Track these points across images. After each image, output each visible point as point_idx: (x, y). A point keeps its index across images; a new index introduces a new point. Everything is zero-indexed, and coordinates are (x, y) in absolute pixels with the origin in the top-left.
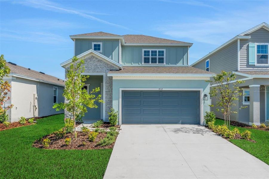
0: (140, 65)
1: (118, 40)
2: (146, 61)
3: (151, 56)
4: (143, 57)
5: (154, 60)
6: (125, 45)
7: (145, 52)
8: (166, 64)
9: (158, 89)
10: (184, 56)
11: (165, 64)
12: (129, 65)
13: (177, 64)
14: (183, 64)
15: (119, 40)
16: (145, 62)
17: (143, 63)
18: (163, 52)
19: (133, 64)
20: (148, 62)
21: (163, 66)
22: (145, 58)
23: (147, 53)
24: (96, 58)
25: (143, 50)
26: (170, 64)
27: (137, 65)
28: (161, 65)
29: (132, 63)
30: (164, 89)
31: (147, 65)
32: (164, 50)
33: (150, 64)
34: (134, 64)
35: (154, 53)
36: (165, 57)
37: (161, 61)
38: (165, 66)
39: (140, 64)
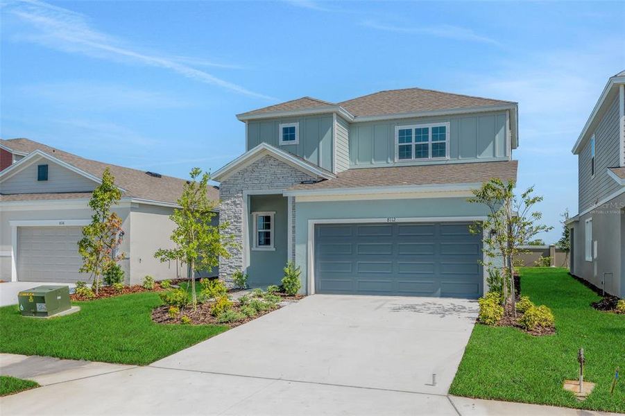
0: (391, 163)
1: (329, 116)
2: (405, 152)
3: (416, 141)
4: (397, 144)
5: (422, 152)
6: (356, 120)
7: (401, 132)
8: (451, 157)
9: (385, 220)
10: (495, 135)
11: (448, 157)
12: (366, 165)
13: (478, 157)
14: (494, 156)
15: (332, 113)
16: (401, 156)
17: (396, 160)
18: (443, 129)
19: (373, 162)
20: (409, 156)
21: (444, 162)
22: (401, 148)
23: (405, 135)
24: (275, 160)
25: (397, 128)
26: (462, 157)
27: (382, 164)
28: (439, 160)
29: (371, 161)
30: (397, 220)
31: (406, 162)
32: (447, 125)
33: (414, 160)
34: (377, 162)
35: (422, 133)
36: (447, 141)
37: (439, 150)
38: (448, 162)
39: (389, 161)
